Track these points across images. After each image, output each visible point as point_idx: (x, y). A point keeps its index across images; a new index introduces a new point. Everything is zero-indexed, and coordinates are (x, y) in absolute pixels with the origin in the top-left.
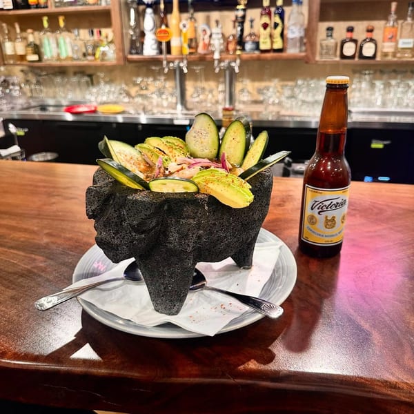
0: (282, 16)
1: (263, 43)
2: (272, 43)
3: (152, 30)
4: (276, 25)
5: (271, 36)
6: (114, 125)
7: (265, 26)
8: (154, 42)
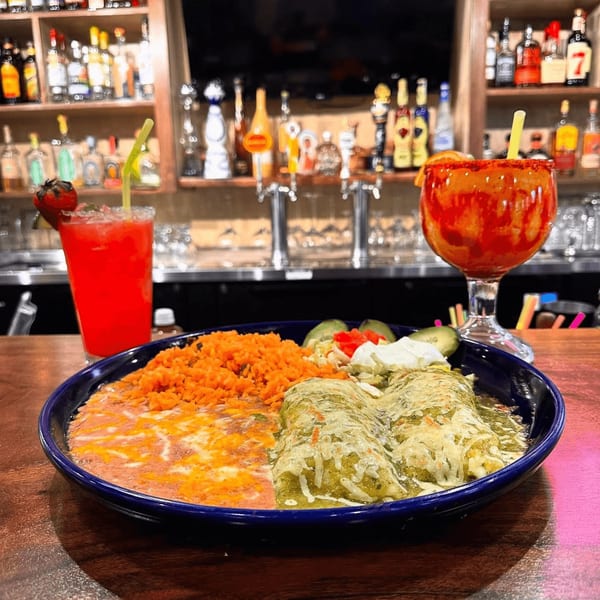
0: (426, 117)
1: (401, 157)
2: (413, 157)
3: (221, 139)
4: (418, 132)
5: (412, 149)
6: (177, 288)
7: (404, 133)
8: (224, 157)
